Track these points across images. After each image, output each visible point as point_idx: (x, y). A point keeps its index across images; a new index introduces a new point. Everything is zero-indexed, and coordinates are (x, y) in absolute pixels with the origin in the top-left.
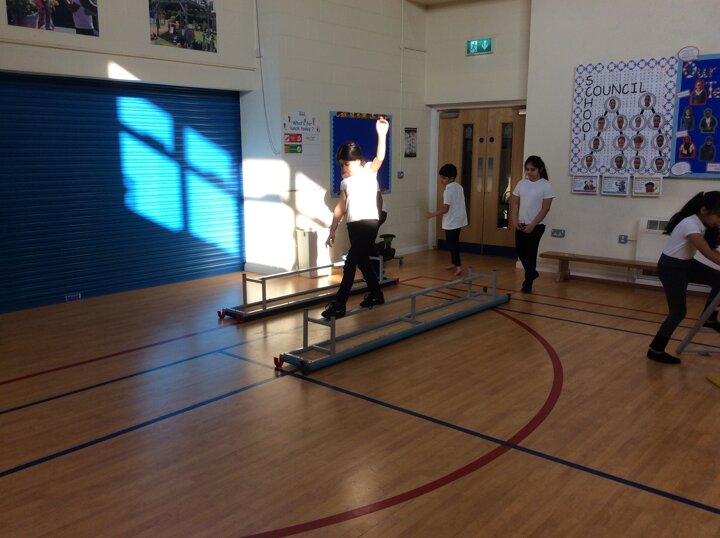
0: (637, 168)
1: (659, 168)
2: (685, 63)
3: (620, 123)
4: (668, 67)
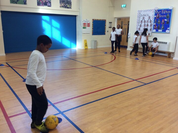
3: (145, 22)
4: (153, 11)
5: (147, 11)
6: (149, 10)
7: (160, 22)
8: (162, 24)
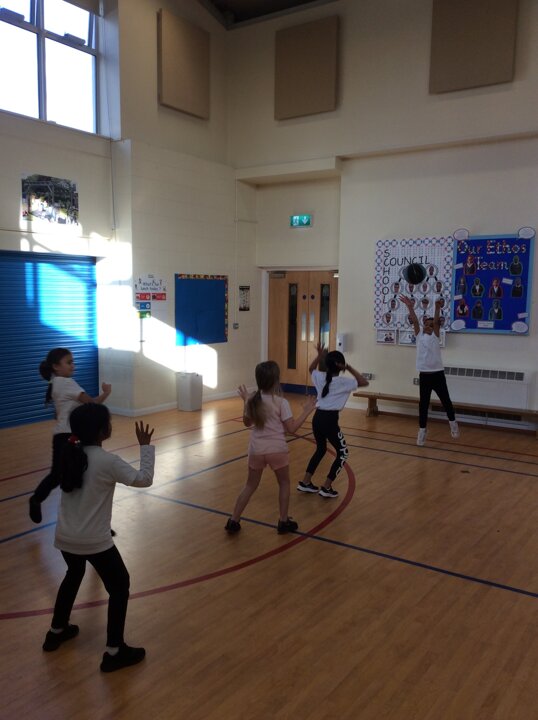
2: (459, 242)
3: (412, 287)
5: (418, 242)
8: (494, 296)
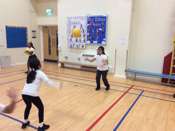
0: (80, 42)
1: (84, 42)
4: (85, 18)
5: (78, 17)
6: (80, 17)
7: (94, 32)
8: (97, 34)
